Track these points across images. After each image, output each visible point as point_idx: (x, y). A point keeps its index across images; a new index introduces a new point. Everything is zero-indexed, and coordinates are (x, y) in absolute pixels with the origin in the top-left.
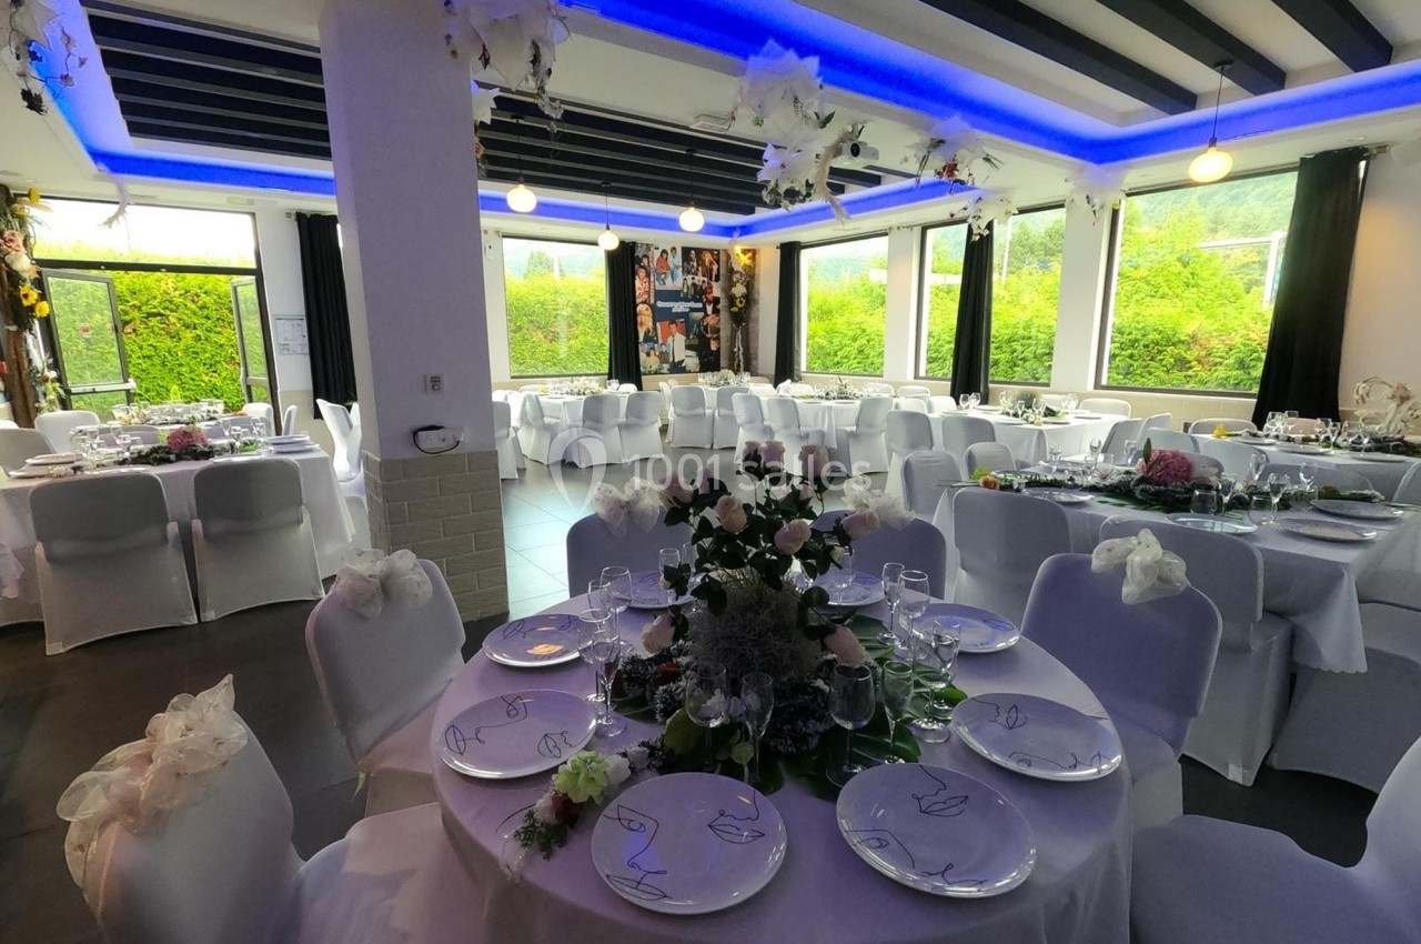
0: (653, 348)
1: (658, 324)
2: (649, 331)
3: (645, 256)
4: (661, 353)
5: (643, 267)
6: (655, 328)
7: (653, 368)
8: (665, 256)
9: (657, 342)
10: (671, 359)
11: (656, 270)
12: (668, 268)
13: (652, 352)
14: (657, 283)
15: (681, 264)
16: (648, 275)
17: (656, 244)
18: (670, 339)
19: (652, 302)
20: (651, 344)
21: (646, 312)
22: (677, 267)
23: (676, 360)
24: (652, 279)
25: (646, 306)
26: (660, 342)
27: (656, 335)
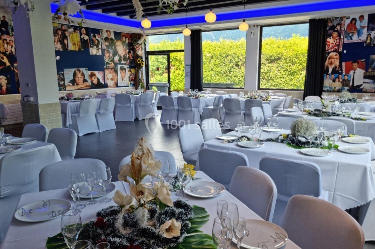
0: (338, 77)
1: (343, 64)
2: (336, 67)
3: (338, 24)
4: (344, 80)
5: (337, 31)
6: (341, 66)
7: (337, 88)
8: (354, 22)
9: (341, 73)
10: (351, 84)
11: (346, 32)
12: (356, 29)
13: (337, 80)
14: (345, 39)
15: (366, 25)
16: (339, 35)
17: (347, 16)
18: (351, 72)
19: (341, 50)
20: (337, 75)
21: (335, 57)
22: (363, 28)
23: (355, 85)
24: (342, 37)
25: (335, 53)
26: (344, 73)
27: (341, 70)
